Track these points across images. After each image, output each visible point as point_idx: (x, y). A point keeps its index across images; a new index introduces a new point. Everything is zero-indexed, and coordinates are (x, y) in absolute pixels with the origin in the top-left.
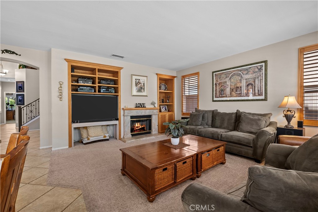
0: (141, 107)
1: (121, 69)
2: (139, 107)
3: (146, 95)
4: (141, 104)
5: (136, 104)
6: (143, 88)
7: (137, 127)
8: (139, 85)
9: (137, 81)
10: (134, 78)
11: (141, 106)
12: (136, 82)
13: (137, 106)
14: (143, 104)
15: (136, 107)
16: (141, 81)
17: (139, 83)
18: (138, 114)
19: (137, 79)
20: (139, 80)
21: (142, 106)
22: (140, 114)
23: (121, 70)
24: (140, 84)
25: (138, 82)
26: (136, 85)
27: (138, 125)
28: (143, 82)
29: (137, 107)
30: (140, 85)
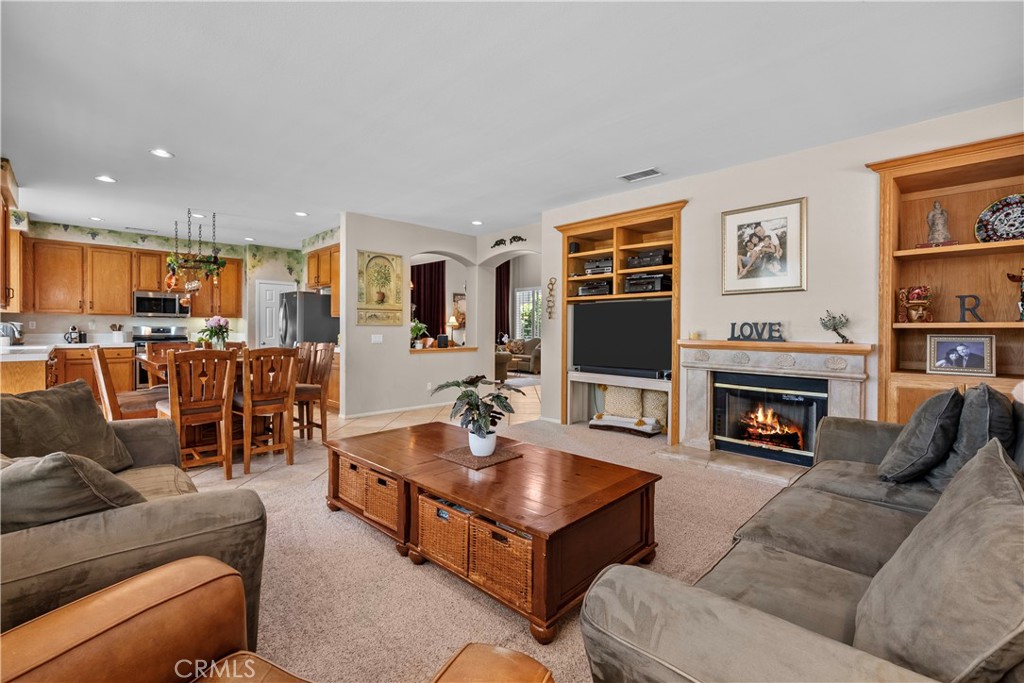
0: (760, 338)
1: (683, 207)
2: (748, 338)
3: (795, 283)
4: (756, 324)
5: (733, 325)
6: (778, 255)
7: (764, 426)
8: (757, 249)
9: (749, 231)
10: (733, 222)
11: (760, 335)
12: (740, 236)
13: (737, 333)
14: (771, 325)
15: (733, 338)
16: (767, 229)
17: (755, 240)
18: (740, 368)
19: (748, 226)
20: (758, 224)
21: (766, 335)
22: (747, 368)
23: (683, 211)
24: (761, 240)
25: (751, 236)
26: (743, 249)
27: (766, 416)
28: (779, 232)
29: (738, 339)
30: (762, 244)
